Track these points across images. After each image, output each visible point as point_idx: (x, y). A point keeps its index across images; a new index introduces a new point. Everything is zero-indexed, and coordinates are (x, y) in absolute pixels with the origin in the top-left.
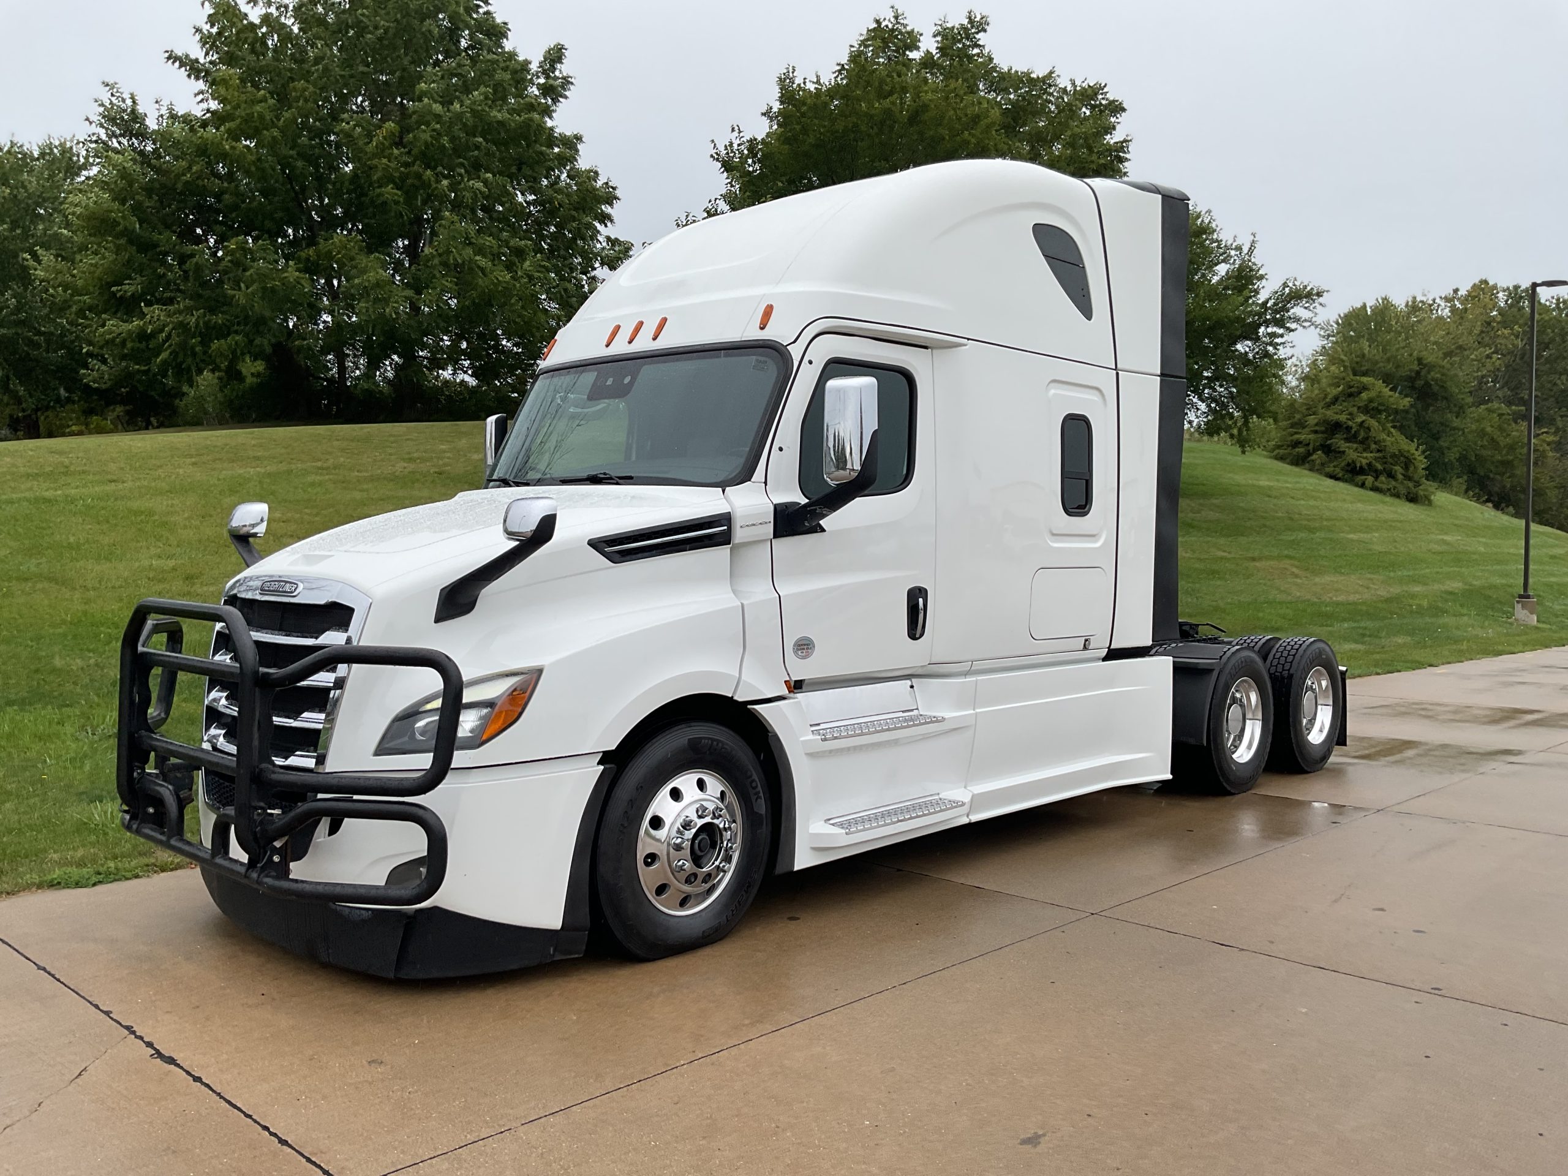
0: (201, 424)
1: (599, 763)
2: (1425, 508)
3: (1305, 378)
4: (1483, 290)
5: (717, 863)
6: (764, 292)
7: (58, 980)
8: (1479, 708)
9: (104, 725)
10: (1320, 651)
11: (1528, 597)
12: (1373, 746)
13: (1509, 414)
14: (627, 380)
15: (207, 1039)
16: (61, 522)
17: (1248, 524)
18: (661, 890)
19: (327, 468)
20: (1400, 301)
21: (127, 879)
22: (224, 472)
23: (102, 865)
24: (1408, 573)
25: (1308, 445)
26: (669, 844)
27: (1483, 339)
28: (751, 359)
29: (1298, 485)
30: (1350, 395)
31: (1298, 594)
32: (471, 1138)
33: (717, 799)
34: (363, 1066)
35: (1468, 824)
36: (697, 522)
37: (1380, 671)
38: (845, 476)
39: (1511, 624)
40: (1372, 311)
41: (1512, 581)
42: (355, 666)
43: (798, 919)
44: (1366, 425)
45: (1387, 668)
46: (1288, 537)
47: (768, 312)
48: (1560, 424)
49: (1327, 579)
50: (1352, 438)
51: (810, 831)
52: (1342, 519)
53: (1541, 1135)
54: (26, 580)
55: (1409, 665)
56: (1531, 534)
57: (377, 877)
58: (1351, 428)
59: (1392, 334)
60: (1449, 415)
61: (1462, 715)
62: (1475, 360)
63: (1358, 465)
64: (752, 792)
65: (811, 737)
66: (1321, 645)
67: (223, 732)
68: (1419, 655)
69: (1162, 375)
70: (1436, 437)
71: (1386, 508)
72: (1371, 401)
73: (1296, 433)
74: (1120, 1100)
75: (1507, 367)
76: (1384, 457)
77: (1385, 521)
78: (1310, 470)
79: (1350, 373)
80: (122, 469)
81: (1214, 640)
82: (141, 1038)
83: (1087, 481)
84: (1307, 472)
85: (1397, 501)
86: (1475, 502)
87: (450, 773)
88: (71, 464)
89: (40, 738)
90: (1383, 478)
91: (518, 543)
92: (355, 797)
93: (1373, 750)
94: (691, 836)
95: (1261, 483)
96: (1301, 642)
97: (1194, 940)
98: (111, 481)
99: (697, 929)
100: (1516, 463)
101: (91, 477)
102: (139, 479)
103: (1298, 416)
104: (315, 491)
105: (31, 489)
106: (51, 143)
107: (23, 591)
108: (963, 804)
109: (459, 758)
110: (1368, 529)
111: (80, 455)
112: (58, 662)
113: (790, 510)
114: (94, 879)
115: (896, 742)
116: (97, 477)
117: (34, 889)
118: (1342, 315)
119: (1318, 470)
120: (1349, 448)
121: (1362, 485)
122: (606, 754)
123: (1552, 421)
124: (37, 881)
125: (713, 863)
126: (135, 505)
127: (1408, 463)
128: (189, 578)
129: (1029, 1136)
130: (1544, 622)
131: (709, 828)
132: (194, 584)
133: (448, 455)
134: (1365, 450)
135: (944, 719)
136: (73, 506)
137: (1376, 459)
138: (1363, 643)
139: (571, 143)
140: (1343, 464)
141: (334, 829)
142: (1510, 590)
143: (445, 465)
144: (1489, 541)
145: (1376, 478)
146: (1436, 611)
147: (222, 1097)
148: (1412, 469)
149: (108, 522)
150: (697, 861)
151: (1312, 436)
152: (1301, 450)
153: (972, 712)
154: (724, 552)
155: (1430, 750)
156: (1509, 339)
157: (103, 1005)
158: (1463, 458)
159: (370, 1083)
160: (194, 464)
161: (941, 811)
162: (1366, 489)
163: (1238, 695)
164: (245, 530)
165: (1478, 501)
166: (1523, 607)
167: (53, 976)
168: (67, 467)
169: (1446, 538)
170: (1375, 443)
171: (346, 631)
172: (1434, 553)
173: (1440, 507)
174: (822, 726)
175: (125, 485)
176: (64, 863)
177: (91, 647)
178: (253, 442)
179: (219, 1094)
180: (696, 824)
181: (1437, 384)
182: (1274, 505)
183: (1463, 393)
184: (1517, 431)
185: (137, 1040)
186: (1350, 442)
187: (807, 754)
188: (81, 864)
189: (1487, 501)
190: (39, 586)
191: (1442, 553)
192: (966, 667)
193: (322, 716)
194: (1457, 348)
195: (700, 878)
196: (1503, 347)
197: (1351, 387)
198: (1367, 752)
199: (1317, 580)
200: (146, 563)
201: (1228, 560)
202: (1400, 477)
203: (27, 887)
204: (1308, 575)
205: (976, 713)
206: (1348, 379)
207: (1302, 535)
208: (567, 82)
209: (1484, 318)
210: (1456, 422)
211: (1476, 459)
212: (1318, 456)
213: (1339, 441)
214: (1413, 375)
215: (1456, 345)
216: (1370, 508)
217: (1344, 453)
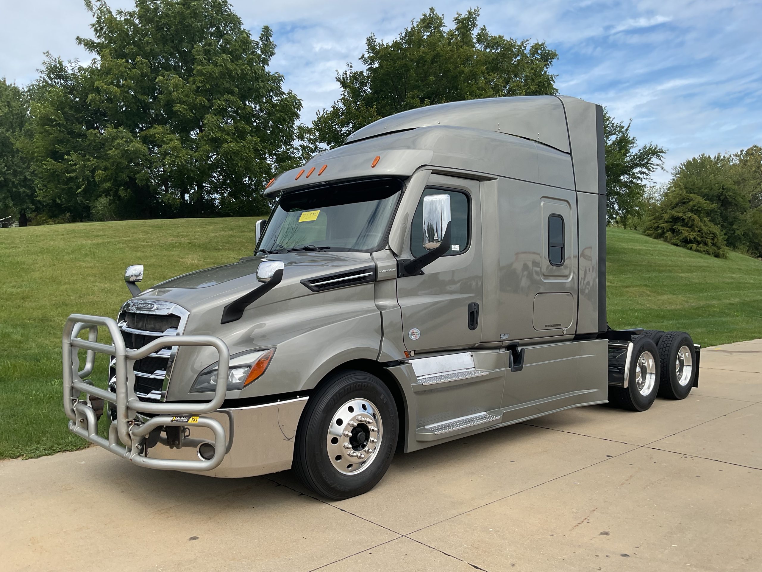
2: (724, 260)
3: (664, 195)
4: (754, 151)
17: (626, 268)
20: (711, 156)
24: (710, 294)
25: (663, 228)
27: (756, 175)
29: (656, 249)
30: (684, 203)
31: (648, 305)
40: (699, 161)
44: (692, 218)
46: (647, 275)
49: (665, 297)
50: (685, 225)
52: (678, 266)
58: (685, 220)
59: (708, 173)
60: (738, 213)
62: (751, 186)
63: (689, 239)
70: (731, 224)
71: (702, 260)
72: (694, 206)
73: (657, 222)
76: (702, 234)
77: (701, 267)
78: (665, 241)
79: (684, 191)
84: (662, 242)
85: (708, 256)
90: (701, 245)
95: (636, 247)
103: (657, 214)
110: (691, 271)
118: (683, 164)
119: (668, 241)
120: (683, 230)
121: (691, 249)
127: (714, 237)
134: (692, 231)
137: (698, 235)
139: (278, 79)
140: (681, 238)
144: (756, 277)
145: (698, 245)
146: (722, 313)
148: (716, 240)
151: (666, 224)
152: (659, 231)
158: (745, 234)
162: (693, 251)
165: (754, 256)
169: (734, 276)
170: (697, 227)
172: (726, 283)
173: (731, 259)
181: (731, 198)
182: (641, 258)
183: (745, 202)
186: (684, 227)
189: (759, 257)
191: (730, 283)
194: (742, 180)
197: (684, 199)
199: (660, 298)
202: (710, 244)
204: (655, 295)
206: (683, 195)
207: (655, 274)
208: (274, 46)
209: (756, 164)
210: (741, 217)
211: (753, 236)
212: (669, 234)
213: (678, 227)
214: (719, 194)
215: (742, 178)
216: (693, 260)
217: (681, 232)
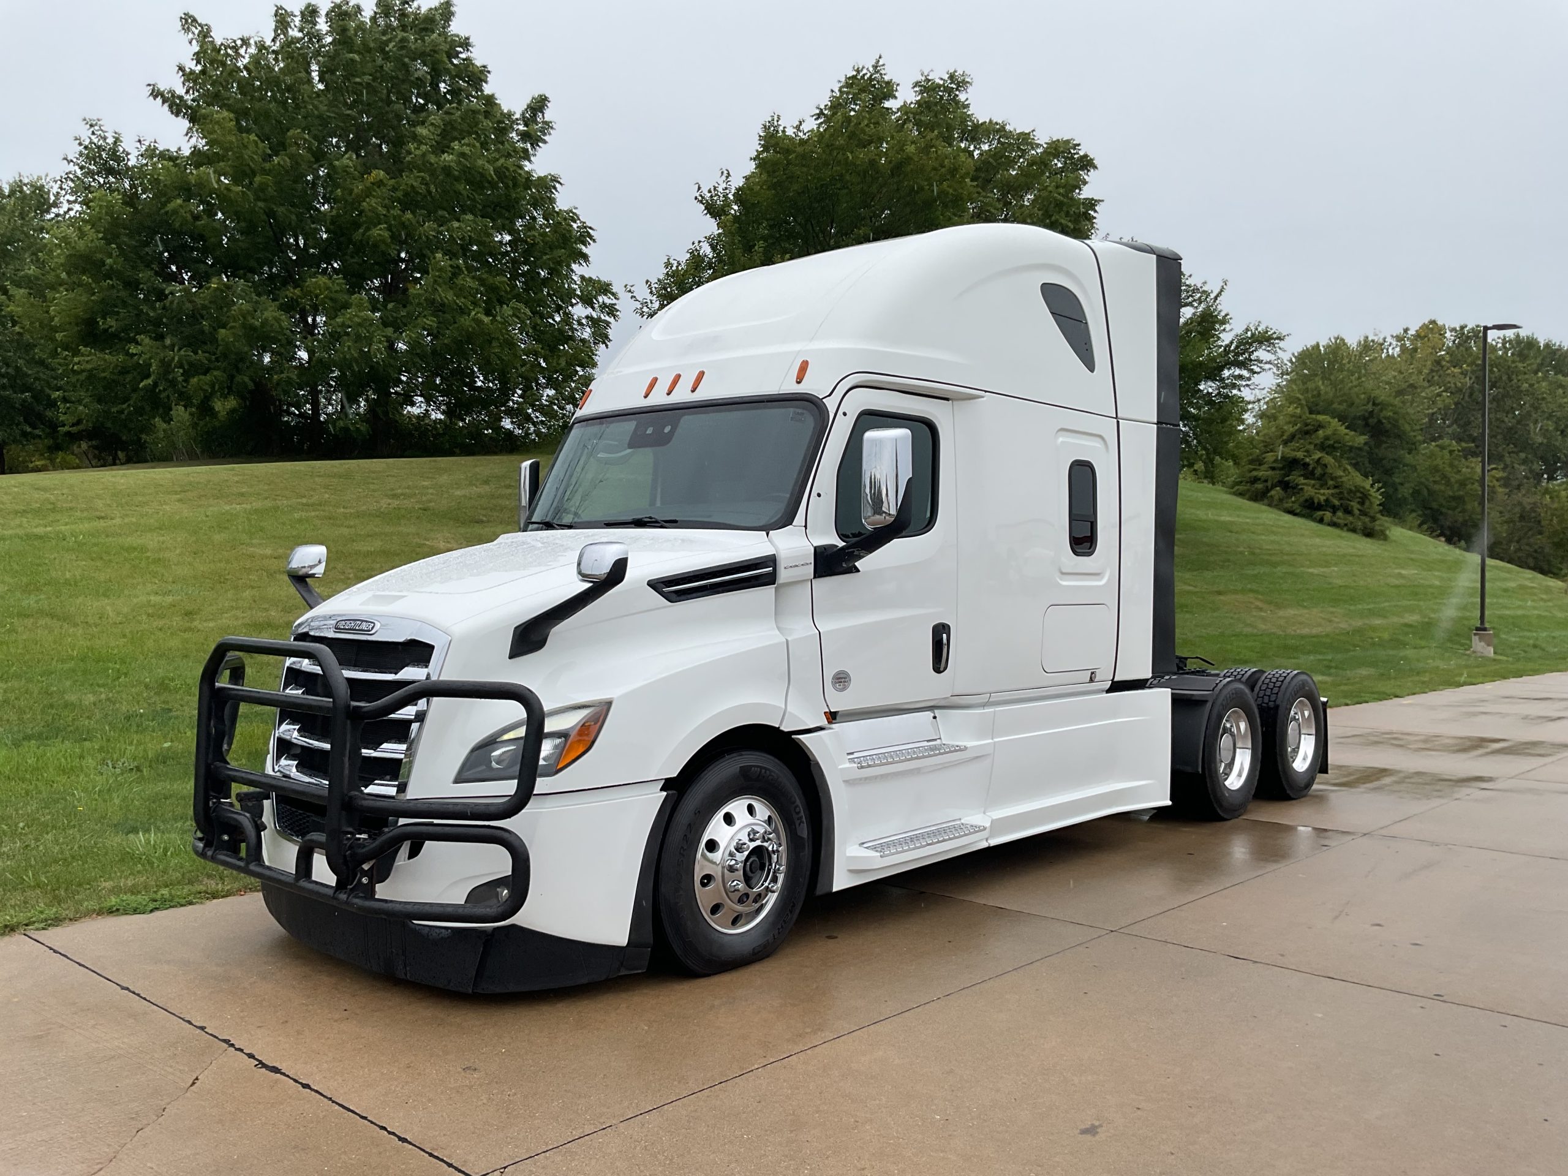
0: (172, 460)
1: (661, 790)
2: (1381, 542)
3: (1262, 415)
4: (1431, 331)
5: (766, 884)
6: (800, 348)
7: (145, 999)
8: (1448, 738)
9: (125, 759)
10: (1303, 684)
11: (1485, 629)
12: (1350, 774)
13: (1459, 451)
14: (667, 429)
15: (304, 1050)
16: (55, 559)
17: (1212, 559)
18: (715, 909)
19: (313, 505)
20: (1353, 341)
21: (182, 906)
22: (211, 509)
23: (155, 892)
24: (1369, 607)
25: (1266, 481)
26: (723, 867)
27: (1433, 377)
28: (790, 411)
29: (1258, 521)
30: (1307, 433)
31: (1264, 627)
32: (577, 1134)
33: (764, 822)
34: (459, 1073)
35: (1449, 846)
36: (746, 564)
37: (1349, 702)
38: (881, 520)
39: (1468, 655)
40: (1325, 350)
41: (1468, 614)
42: (435, 700)
43: (836, 937)
44: (1323, 462)
45: (1356, 700)
46: (1249, 571)
47: (804, 367)
48: (1508, 460)
49: (1291, 612)
50: (1310, 475)
51: (848, 855)
52: (1302, 554)
53: (1546, 1120)
54: (28, 616)
55: (1376, 696)
56: (1487, 568)
57: (458, 897)
58: (1308, 465)
59: (1345, 373)
60: (1402, 452)
61: (1430, 744)
62: (1425, 398)
63: (1316, 501)
64: (795, 816)
65: (848, 765)
66: (1304, 677)
67: (296, 762)
68: (1381, 686)
69: (1158, 423)
70: (1388, 472)
71: (1344, 542)
72: (1327, 438)
73: (1254, 469)
74: (1165, 1095)
75: (1456, 404)
76: (1341, 493)
77: (1344, 555)
78: (1269, 505)
79: (1306, 410)
80: (109, 505)
81: (1201, 673)
82: (241, 1050)
83: (1092, 523)
84: (1264, 508)
85: (1354, 536)
86: (1428, 535)
87: (533, 798)
88: (58, 500)
89: (63, 771)
90: (1340, 514)
91: (591, 584)
92: (436, 821)
93: (1352, 778)
94: (744, 859)
95: (1222, 518)
96: (1285, 675)
97: (1211, 954)
98: (100, 518)
99: (747, 948)
100: (1466, 499)
101: (78, 514)
102: (127, 515)
103: (1256, 453)
104: (303, 527)
105: (20, 526)
106: (21, 181)
107: (25, 627)
108: (985, 829)
109: (542, 785)
110: (1327, 564)
111: (65, 491)
112: (72, 698)
113: (829, 552)
114: (152, 906)
115: (917, 771)
116: (85, 514)
117: (94, 916)
118: (1296, 354)
119: (1276, 505)
120: (1307, 484)
121: (1321, 521)
122: (667, 780)
123: (1501, 458)
124: (97, 908)
125: (762, 885)
126: (129, 541)
127: (1364, 498)
128: (189, 614)
129: (1088, 1126)
130: (1501, 654)
131: (758, 851)
132: (193, 620)
133: (430, 491)
134: (1322, 486)
135: (966, 748)
136: (65, 542)
137: (1333, 495)
138: (1329, 675)
139: (548, 184)
140: (1301, 500)
141: (414, 853)
142: (1466, 622)
143: (430, 501)
144: (1445, 575)
145: (1334, 513)
146: (1397, 643)
147: (333, 1102)
148: (1367, 503)
149: (101, 558)
150: (748, 880)
151: (1270, 473)
152: (1259, 486)
153: (991, 741)
154: (770, 590)
155: (1406, 777)
156: (1460, 377)
157: (197, 1021)
158: (1416, 493)
159: (471, 1087)
160: (179, 500)
161: (966, 835)
162: (1325, 524)
163: (1228, 725)
164: (304, 571)
165: (1430, 536)
166: (1481, 640)
167: (138, 995)
168: (53, 504)
169: (1403, 572)
170: (1332, 479)
171: (427, 667)
172: (1392, 587)
173: (1395, 541)
174: (856, 755)
175: (114, 521)
176: (116, 891)
177: (101, 682)
178: (236, 479)
179: (330, 1099)
180: (749, 847)
181: (1390, 423)
182: (1236, 540)
183: (1414, 431)
184: (1467, 467)
185: (238, 1052)
186: (1308, 478)
187: (844, 781)
188: (134, 890)
189: (1438, 536)
190: (42, 622)
191: (1399, 586)
192: (984, 698)
193: (404, 747)
194: (1408, 387)
195: (751, 898)
196: (1453, 386)
197: (1307, 425)
198: (1345, 779)
199: (1281, 613)
200: (143, 599)
201: (1195, 593)
202: (1357, 512)
203: (88, 914)
204: (1272, 609)
205: (995, 743)
206: (1304, 417)
207: (1263, 570)
208: (548, 125)
209: (1433, 358)
210: (1409, 458)
211: (1429, 495)
212: (1277, 492)
213: (1297, 478)
214: (1367, 414)
215: (1407, 384)
216: (1328, 543)
217: (1302, 489)
